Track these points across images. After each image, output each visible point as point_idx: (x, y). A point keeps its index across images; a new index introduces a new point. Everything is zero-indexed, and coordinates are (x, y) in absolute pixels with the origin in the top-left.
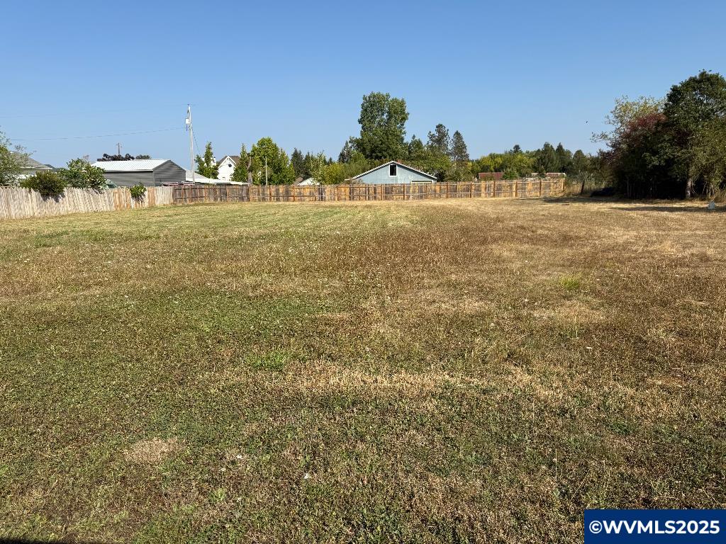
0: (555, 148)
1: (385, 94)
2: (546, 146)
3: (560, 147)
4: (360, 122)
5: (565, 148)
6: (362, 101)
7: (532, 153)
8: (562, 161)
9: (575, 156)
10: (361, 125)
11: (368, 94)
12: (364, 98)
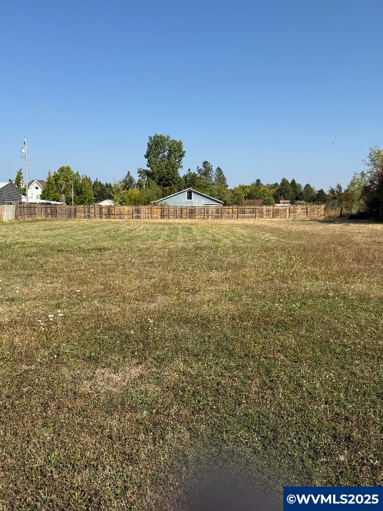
0: (290, 182)
1: (166, 136)
2: (284, 180)
3: (293, 182)
4: (146, 157)
5: (297, 182)
6: (148, 141)
7: (271, 185)
8: (295, 191)
9: (305, 188)
10: (147, 159)
11: (153, 135)
12: (150, 138)
